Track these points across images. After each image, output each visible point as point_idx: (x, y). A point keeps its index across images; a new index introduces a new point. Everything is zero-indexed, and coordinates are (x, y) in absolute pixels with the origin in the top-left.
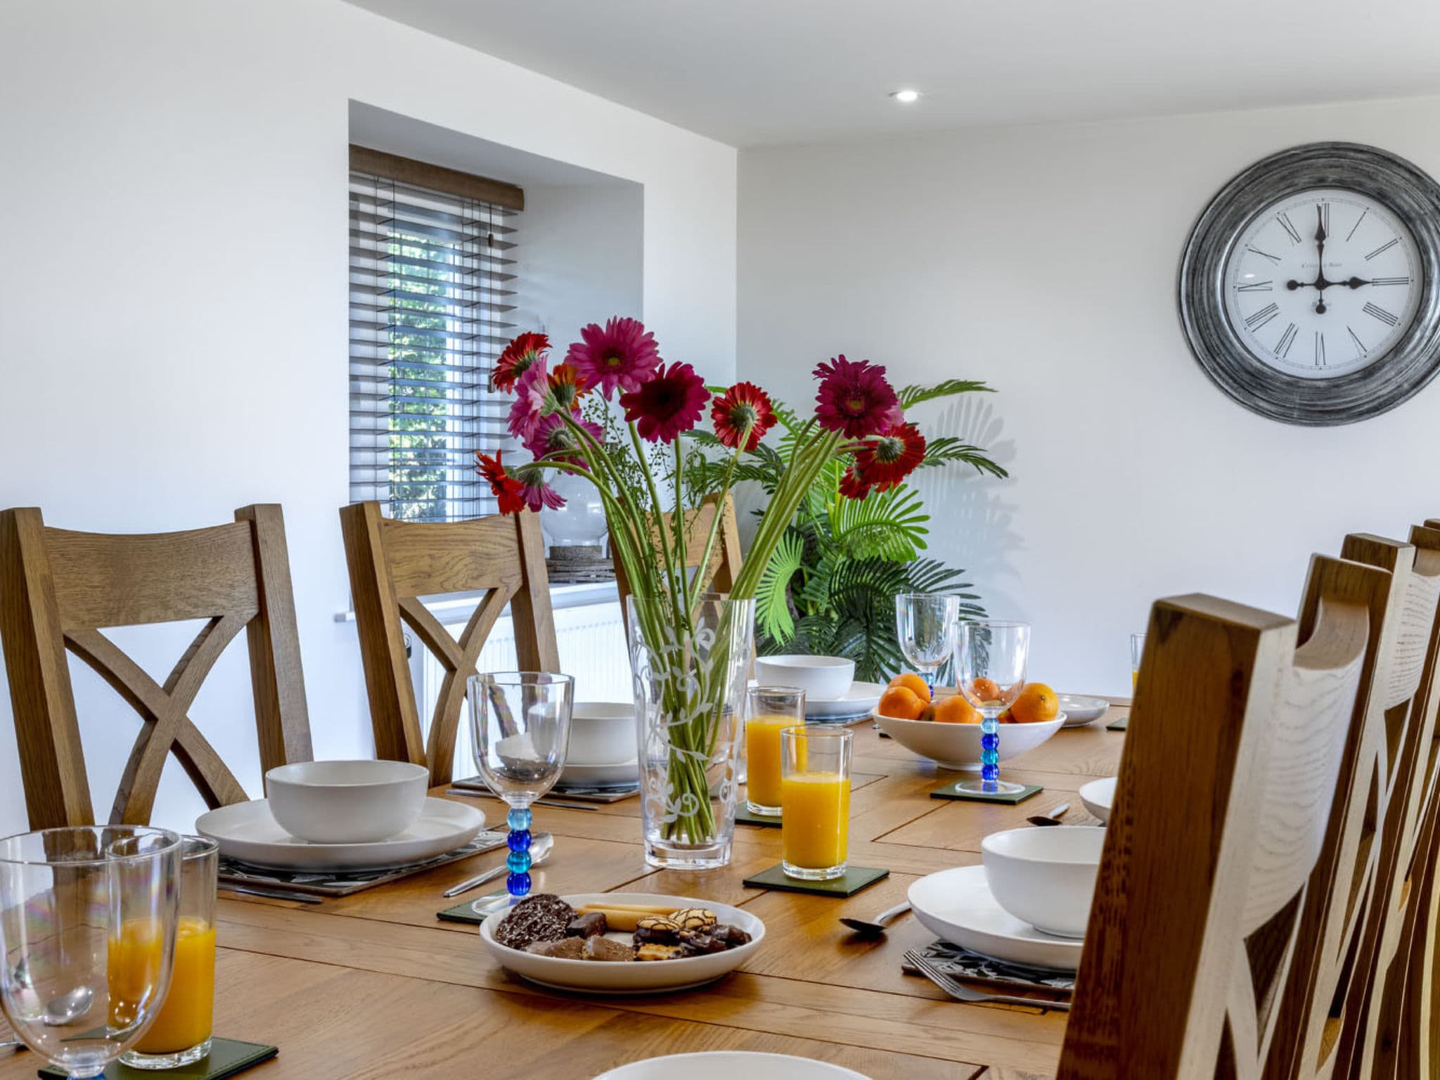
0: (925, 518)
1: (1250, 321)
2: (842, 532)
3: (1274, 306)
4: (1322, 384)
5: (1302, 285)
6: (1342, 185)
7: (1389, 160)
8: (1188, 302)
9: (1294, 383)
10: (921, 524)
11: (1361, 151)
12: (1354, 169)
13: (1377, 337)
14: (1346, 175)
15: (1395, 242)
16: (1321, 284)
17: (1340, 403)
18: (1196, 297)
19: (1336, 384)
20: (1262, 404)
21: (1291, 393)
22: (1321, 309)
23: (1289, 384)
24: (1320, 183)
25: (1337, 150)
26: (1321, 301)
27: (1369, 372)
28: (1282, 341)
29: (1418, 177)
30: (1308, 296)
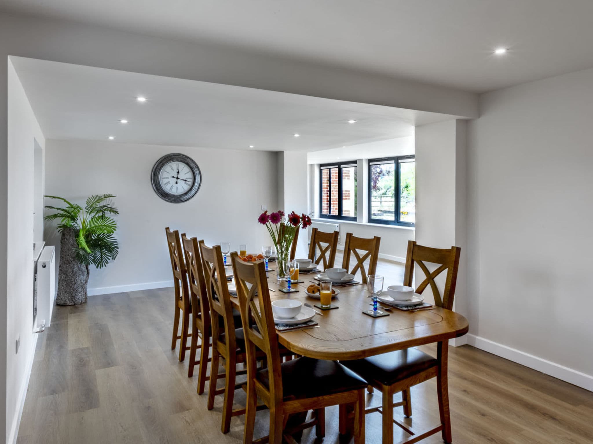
0: (116, 224)
1: (165, 184)
2: (89, 228)
3: (169, 182)
4: (178, 196)
5: (175, 177)
6: (181, 161)
7: (188, 157)
8: (153, 180)
9: (174, 196)
10: (115, 226)
11: (183, 155)
12: (183, 159)
13: (186, 187)
14: (182, 160)
15: (189, 172)
16: (177, 178)
17: (181, 199)
18: (155, 180)
19: (181, 196)
20: (167, 200)
21: (173, 198)
22: (177, 183)
23: (173, 196)
24: (178, 161)
25: (179, 155)
26: (177, 181)
27: (186, 194)
28: (171, 188)
29: (193, 161)
30: (175, 180)
